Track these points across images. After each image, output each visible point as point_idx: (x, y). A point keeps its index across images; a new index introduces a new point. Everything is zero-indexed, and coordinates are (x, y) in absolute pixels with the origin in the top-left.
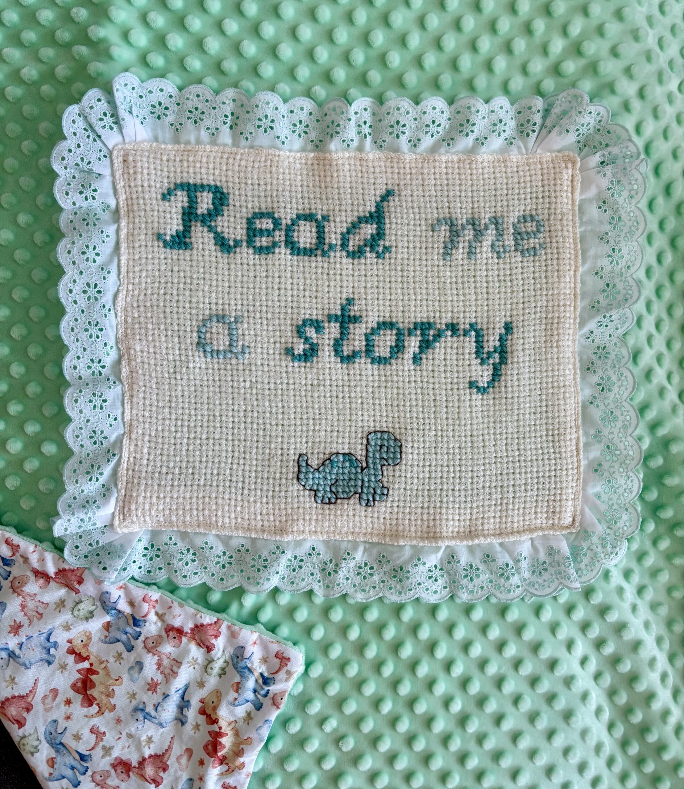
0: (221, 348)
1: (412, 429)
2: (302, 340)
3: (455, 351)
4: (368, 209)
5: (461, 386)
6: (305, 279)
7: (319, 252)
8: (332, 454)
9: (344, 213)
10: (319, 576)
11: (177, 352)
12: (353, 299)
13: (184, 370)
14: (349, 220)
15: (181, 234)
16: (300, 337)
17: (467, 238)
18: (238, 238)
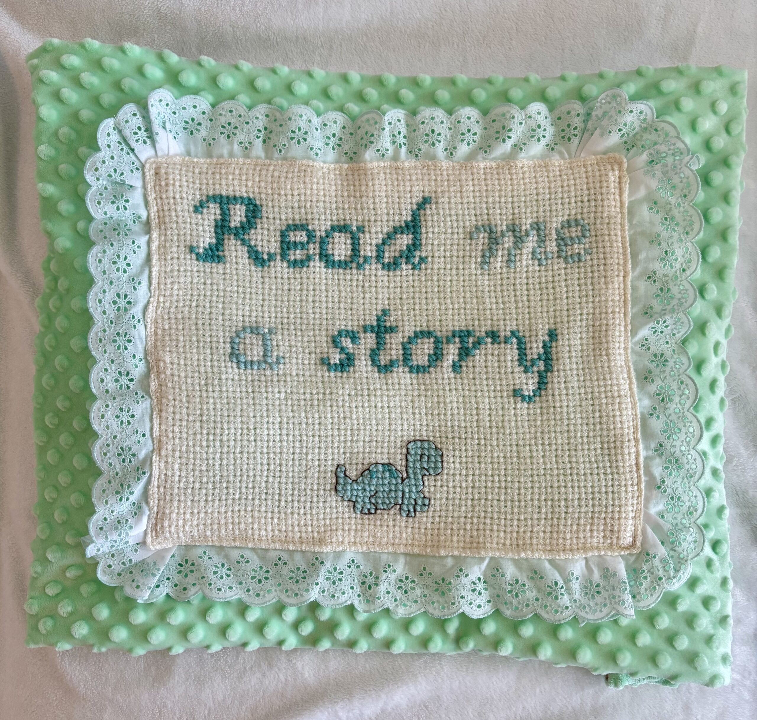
0: (255, 359)
1: (453, 438)
2: (338, 350)
3: (496, 358)
4: (404, 218)
5: (505, 394)
6: (340, 291)
7: (354, 265)
8: (370, 464)
9: (379, 223)
10: (358, 590)
11: (209, 364)
12: (389, 310)
13: (216, 382)
14: (385, 230)
15: (214, 248)
16: (336, 347)
17: (506, 246)
18: (272, 251)
